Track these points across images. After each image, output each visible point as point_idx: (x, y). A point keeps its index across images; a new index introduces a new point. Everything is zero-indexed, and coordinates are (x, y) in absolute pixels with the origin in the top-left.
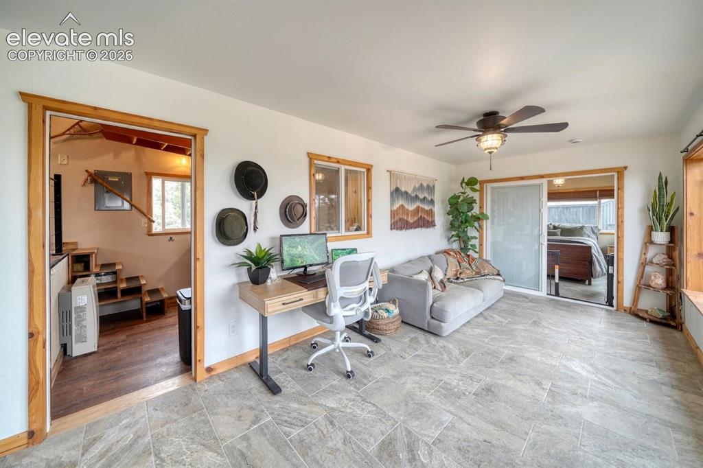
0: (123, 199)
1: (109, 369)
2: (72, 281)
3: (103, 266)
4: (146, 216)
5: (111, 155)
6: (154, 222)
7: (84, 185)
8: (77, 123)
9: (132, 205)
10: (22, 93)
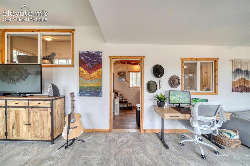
0: (124, 78)
1: (122, 121)
2: (115, 98)
3: (120, 95)
4: (128, 83)
5: (121, 68)
6: (130, 84)
7: (117, 75)
8: (116, 61)
9: (125, 80)
10: (109, 56)
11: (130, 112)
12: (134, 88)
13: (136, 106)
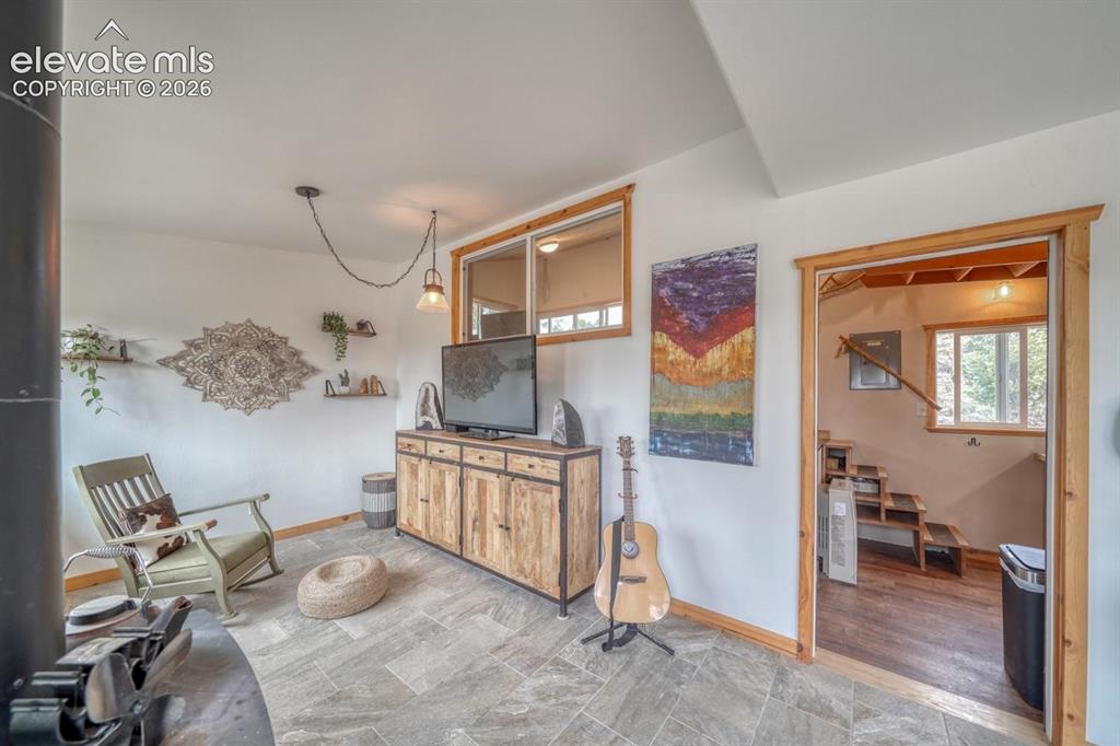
0: (888, 372)
2: (827, 480)
3: (861, 468)
4: (924, 398)
5: (869, 311)
6: (939, 409)
7: (838, 356)
8: (831, 278)
9: (901, 381)
10: (796, 261)
11: (943, 584)
12: (973, 435)
13: (1002, 554)
